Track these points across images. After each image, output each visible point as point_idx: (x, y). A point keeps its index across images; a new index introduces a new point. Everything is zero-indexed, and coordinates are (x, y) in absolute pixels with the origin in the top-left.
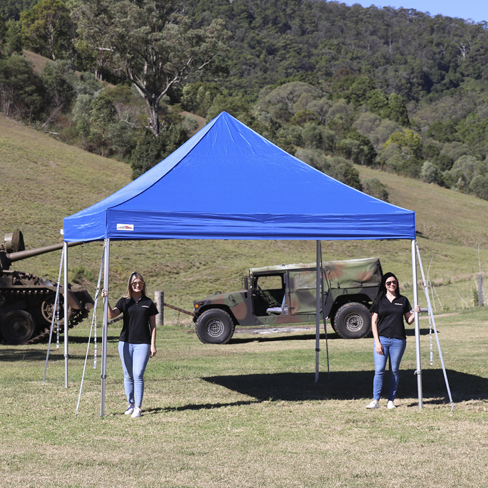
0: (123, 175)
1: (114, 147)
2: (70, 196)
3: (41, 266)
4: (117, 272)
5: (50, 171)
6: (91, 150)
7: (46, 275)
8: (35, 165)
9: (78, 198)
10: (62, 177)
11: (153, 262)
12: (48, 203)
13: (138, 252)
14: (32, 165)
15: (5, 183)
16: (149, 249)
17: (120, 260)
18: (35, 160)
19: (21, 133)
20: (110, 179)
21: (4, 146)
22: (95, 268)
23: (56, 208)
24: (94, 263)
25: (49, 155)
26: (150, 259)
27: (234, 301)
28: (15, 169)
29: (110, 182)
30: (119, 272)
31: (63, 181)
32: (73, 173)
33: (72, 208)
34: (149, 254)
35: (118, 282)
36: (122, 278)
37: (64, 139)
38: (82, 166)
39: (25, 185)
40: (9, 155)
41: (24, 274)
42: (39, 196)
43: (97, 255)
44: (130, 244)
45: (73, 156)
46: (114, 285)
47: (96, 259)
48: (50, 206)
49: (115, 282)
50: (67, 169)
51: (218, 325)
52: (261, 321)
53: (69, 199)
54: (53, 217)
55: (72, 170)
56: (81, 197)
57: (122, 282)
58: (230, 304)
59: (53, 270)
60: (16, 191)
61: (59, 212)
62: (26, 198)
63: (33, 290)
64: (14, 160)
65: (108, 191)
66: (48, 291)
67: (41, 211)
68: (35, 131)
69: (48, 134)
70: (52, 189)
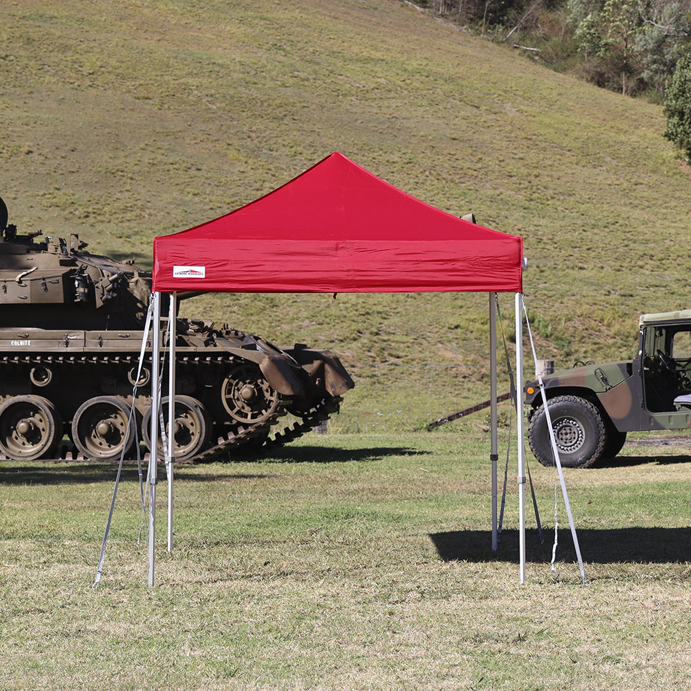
0: (652, 130)
1: (645, 75)
2: (536, 172)
3: (449, 310)
4: (602, 320)
5: (501, 123)
6: (600, 80)
7: (457, 327)
8: (475, 110)
9: (551, 176)
10: (523, 135)
11: (678, 301)
12: (488, 185)
13: (654, 283)
14: (468, 111)
15: (407, 147)
16: (677, 276)
17: (614, 297)
18: (476, 102)
19: (460, 48)
20: (623, 138)
21: (418, 76)
22: (558, 313)
23: (502, 196)
24: (557, 305)
25: (505, 92)
26: (674, 296)
27: (605, 380)
28: (431, 121)
29: (622, 143)
30: (606, 322)
31: (525, 143)
32: (549, 126)
33: (535, 195)
34: (675, 287)
35: (601, 341)
36: (611, 334)
37: (548, 61)
38: (569, 113)
39: (445, 152)
40: (424, 92)
41: (200, 324)
42: (470, 172)
43: (567, 288)
44: (641, 267)
45: (555, 93)
46: (595, 347)
47: (562, 296)
48: (490, 192)
49: (597, 340)
50: (537, 119)
51: (574, 429)
52: (659, 421)
53: (532, 178)
54: (493, 213)
55: (547, 121)
56: (556, 175)
57: (611, 341)
58: (597, 387)
59: (472, 317)
60: (427, 163)
61: (507, 203)
62: (444, 176)
63: (203, 355)
64: (433, 103)
65: (614, 163)
66: (231, 358)
67: (470, 202)
68: (491, 45)
69: (517, 52)
70: (501, 158)
